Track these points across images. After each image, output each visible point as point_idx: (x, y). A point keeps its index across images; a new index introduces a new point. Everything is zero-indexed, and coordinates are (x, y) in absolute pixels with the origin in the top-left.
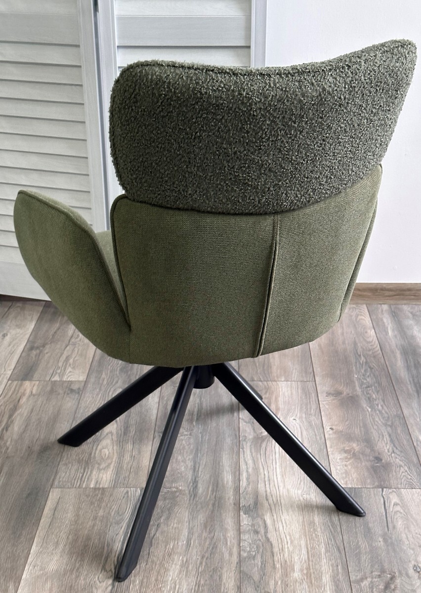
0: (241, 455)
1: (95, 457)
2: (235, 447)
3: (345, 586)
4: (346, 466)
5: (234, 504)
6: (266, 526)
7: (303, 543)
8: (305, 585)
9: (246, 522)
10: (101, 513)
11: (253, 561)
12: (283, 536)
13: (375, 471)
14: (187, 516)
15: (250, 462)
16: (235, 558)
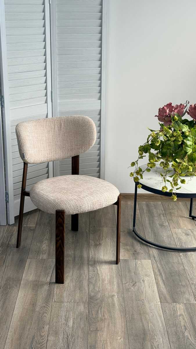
0: (90, 249)
1: (41, 250)
2: (88, 248)
3: (121, 285)
4: (125, 253)
5: (88, 264)
6: (97, 270)
7: (109, 274)
8: (109, 285)
9: (91, 269)
10: (44, 266)
11: (93, 279)
12: (102, 272)
13: (134, 255)
14: (72, 266)
15: (93, 252)
16: (87, 278)
